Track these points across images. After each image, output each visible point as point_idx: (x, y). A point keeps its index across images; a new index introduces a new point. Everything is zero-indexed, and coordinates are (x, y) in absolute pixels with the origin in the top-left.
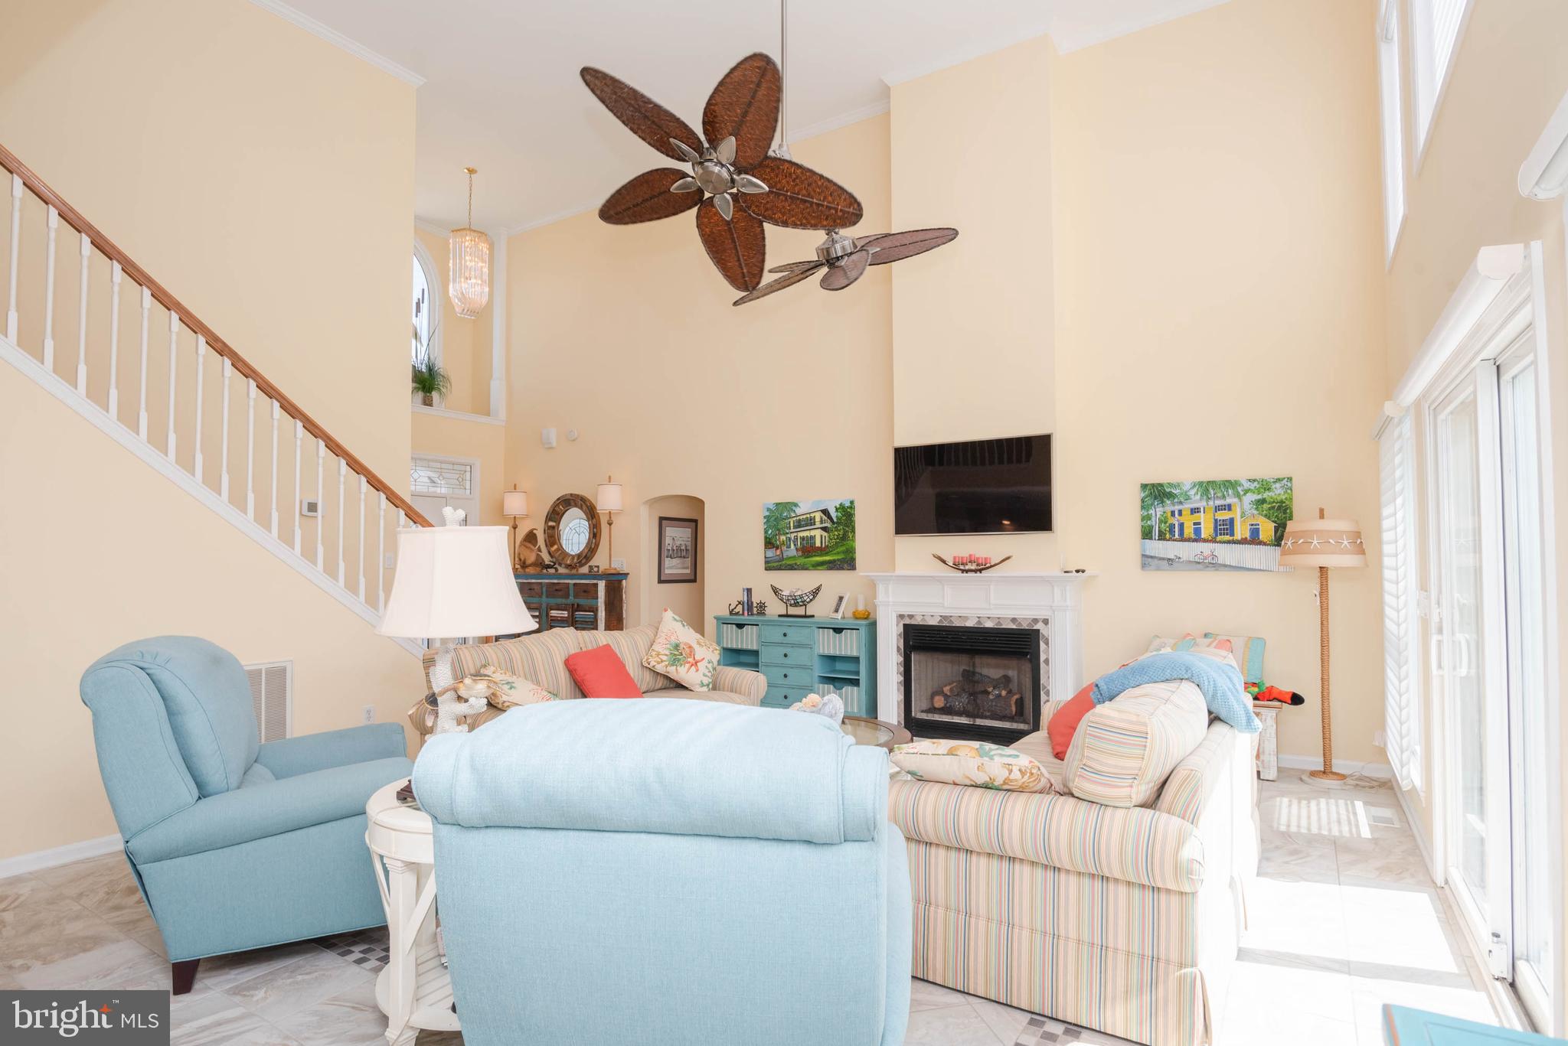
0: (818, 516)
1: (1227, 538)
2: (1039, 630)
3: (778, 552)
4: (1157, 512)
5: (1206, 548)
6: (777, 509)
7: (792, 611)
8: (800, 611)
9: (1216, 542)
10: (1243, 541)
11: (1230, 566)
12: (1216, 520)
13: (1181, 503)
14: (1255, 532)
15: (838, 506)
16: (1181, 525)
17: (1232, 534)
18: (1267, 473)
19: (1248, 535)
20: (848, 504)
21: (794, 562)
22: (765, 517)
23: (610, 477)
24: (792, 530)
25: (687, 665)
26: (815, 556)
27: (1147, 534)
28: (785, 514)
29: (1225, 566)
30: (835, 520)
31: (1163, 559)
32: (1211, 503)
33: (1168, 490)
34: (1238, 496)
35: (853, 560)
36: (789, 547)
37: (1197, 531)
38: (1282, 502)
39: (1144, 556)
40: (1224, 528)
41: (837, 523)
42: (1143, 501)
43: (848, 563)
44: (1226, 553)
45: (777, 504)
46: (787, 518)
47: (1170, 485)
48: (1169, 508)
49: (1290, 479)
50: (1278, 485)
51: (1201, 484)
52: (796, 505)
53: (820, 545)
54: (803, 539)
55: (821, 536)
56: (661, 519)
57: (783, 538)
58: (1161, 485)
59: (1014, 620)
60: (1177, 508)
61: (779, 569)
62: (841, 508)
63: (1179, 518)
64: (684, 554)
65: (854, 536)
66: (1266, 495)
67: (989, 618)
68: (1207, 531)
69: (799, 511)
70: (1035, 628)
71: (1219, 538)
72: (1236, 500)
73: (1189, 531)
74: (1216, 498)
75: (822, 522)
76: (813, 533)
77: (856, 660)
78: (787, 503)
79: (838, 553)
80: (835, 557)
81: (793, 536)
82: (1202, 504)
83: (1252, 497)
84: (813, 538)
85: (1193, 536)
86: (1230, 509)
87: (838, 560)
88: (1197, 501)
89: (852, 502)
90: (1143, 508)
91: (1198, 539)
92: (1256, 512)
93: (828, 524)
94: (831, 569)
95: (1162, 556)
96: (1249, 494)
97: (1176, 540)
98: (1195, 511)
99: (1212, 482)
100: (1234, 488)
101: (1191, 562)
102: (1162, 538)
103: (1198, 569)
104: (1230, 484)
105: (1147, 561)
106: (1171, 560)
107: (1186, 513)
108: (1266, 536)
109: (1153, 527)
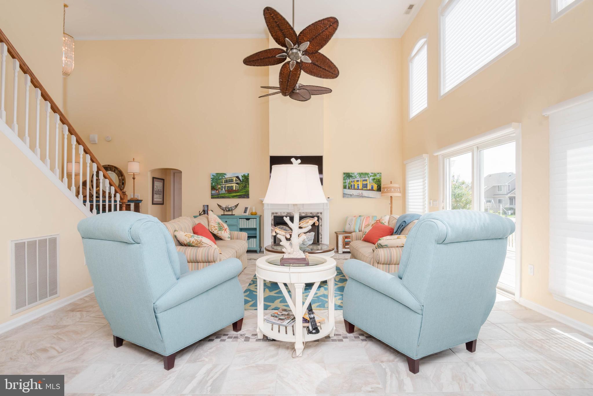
0: (234, 179)
1: (366, 189)
3: (217, 192)
4: (348, 181)
5: (360, 191)
6: (217, 176)
7: (226, 213)
8: (230, 213)
9: (363, 190)
10: (369, 190)
11: (366, 197)
12: (363, 184)
13: (354, 179)
14: (372, 187)
15: (243, 175)
16: (354, 185)
17: (367, 188)
18: (376, 171)
19: (371, 188)
20: (247, 175)
21: (224, 195)
22: (211, 178)
23: (134, 159)
24: (223, 184)
25: (224, 230)
26: (233, 193)
27: (345, 187)
28: (220, 178)
29: (365, 197)
30: (242, 180)
31: (349, 195)
32: (362, 179)
33: (351, 175)
34: (368, 177)
35: (248, 195)
36: (222, 190)
37: (358, 187)
38: (379, 179)
39: (344, 194)
40: (365, 186)
41: (242, 181)
42: (344, 178)
43: (246, 195)
44: (365, 193)
45: (217, 174)
46: (221, 179)
47: (352, 173)
48: (351, 180)
49: (381, 173)
50: (378, 175)
51: (359, 173)
52: (225, 174)
53: (235, 189)
54: (228, 187)
55: (236, 186)
56: (153, 178)
57: (219, 186)
58: (349, 173)
59: (311, 213)
60: (353, 180)
61: (218, 198)
62: (244, 176)
63: (354, 183)
64: (160, 193)
65: (249, 186)
66: (375, 177)
67: (303, 213)
68: (360, 187)
69: (226, 176)
70: (318, 215)
71: (364, 189)
72: (368, 178)
73: (356, 187)
75: (236, 181)
76: (232, 185)
77: (255, 229)
78: (221, 173)
79: (243, 192)
80: (242, 194)
81: (224, 186)
82: (359, 179)
83: (372, 178)
84: (232, 187)
85: (357, 188)
86: (366, 181)
87: (243, 195)
88: (358, 178)
89: (248, 174)
90: (344, 180)
91: (358, 189)
92: (373, 182)
93: (239, 182)
94: (240, 198)
95: (349, 194)
96: (371, 177)
97: (352, 189)
98: (358, 181)
99: (362, 173)
100: (368, 175)
101: (356, 195)
102: (349, 188)
103: (359, 198)
104: (367, 174)
105: (344, 195)
106: (351, 195)
107: (355, 181)
108: (375, 188)
109: (346, 185)
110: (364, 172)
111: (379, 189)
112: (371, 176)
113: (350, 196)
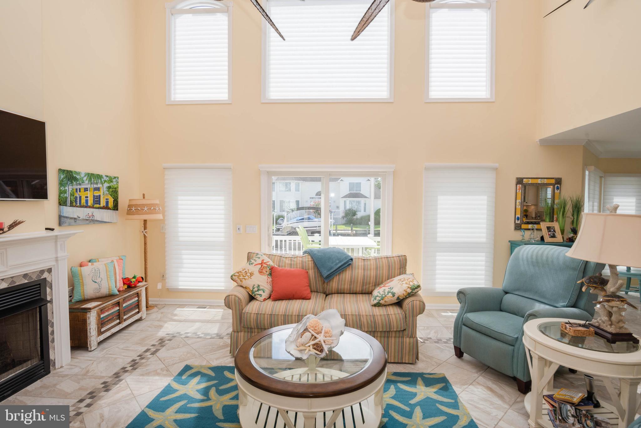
1: (98, 206)
2: (46, 278)
4: (69, 188)
5: (89, 211)
9: (94, 208)
10: (103, 208)
11: (99, 221)
12: (94, 196)
13: (80, 184)
14: (107, 203)
16: (80, 197)
17: (100, 204)
19: (105, 205)
27: (63, 202)
29: (97, 221)
31: (71, 218)
32: (92, 186)
33: (75, 175)
34: (102, 184)
37: (87, 201)
38: (116, 189)
39: (60, 216)
40: (97, 200)
44: (99, 214)
47: (75, 172)
48: (75, 187)
49: (118, 177)
50: (114, 180)
51: (88, 174)
58: (71, 172)
60: (78, 187)
63: (79, 193)
66: (111, 184)
68: (90, 203)
70: (42, 277)
71: (95, 206)
73: (83, 201)
74: (94, 183)
82: (88, 186)
83: (106, 185)
85: (85, 204)
86: (99, 190)
88: (86, 185)
90: (61, 185)
91: (87, 207)
92: (108, 193)
95: (71, 216)
96: (106, 183)
97: (77, 207)
98: (86, 190)
99: (92, 174)
100: (101, 179)
101: (84, 219)
102: (71, 205)
103: (88, 224)
104: (99, 177)
105: (61, 220)
106: (75, 219)
107: (82, 190)
108: (111, 205)
109: (66, 198)
110: (96, 172)
111: (116, 207)
112: (105, 181)
113: (73, 221)
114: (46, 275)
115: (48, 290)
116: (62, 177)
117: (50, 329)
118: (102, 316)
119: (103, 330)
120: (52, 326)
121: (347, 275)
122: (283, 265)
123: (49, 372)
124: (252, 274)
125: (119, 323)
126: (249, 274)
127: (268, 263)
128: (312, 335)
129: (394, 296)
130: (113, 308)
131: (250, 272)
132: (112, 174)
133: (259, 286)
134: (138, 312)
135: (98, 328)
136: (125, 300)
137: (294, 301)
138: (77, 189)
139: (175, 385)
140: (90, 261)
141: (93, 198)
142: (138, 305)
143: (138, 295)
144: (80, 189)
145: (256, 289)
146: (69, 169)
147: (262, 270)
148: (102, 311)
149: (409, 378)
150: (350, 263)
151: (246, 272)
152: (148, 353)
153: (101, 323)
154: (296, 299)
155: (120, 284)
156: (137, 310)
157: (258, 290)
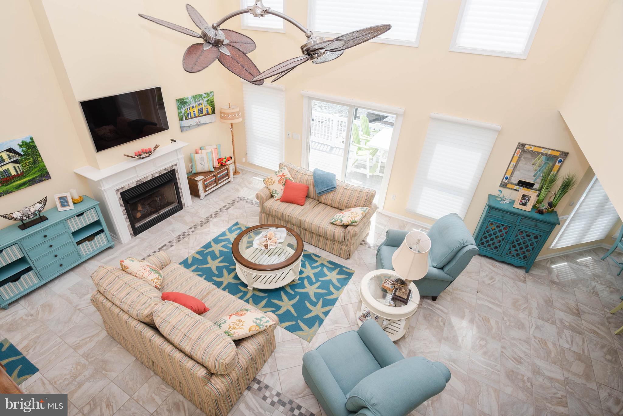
0: (5, 155)
1: (202, 114)
2: (174, 169)
4: (183, 110)
5: (196, 119)
9: (199, 117)
10: (206, 115)
12: (198, 109)
13: (189, 105)
14: (208, 111)
15: (21, 144)
16: (190, 113)
17: (203, 113)
19: (206, 112)
20: (29, 140)
26: (14, 182)
27: (181, 119)
29: (202, 124)
30: (22, 153)
31: (187, 127)
32: (197, 103)
33: (185, 101)
34: (203, 100)
35: (47, 173)
37: (195, 114)
38: (212, 100)
39: (181, 127)
40: (201, 111)
43: (44, 175)
44: (203, 120)
47: (185, 98)
48: (186, 108)
49: (213, 92)
50: (211, 94)
51: (193, 96)
53: (15, 173)
55: (14, 167)
58: (183, 99)
60: (188, 107)
62: (24, 144)
63: (190, 110)
65: (42, 160)
66: (209, 98)
68: (197, 115)
71: (200, 115)
72: (202, 101)
73: (193, 115)
74: (198, 101)
75: (10, 158)
76: (5, 167)
77: (97, 223)
79: (34, 173)
80: (33, 177)
82: (194, 105)
83: (206, 99)
84: (7, 170)
86: (201, 105)
87: (36, 177)
89: (31, 138)
90: (178, 109)
91: (195, 117)
92: (207, 104)
93: (17, 158)
94: (33, 184)
95: (187, 125)
97: (189, 119)
98: (193, 107)
99: (196, 96)
100: (202, 97)
101: (194, 125)
102: (186, 119)
103: (196, 127)
104: (200, 96)
105: (182, 129)
106: (189, 126)
107: (191, 108)
108: (210, 111)
109: (182, 116)
110: (197, 93)
112: (204, 98)
113: (188, 127)
114: (174, 167)
115: (176, 174)
116: (178, 104)
117: (180, 191)
118: (205, 183)
119: (206, 190)
120: (181, 189)
121: (330, 196)
122: (297, 178)
123: (183, 209)
124: (274, 182)
125: (216, 185)
126: (272, 182)
127: (286, 176)
128: (267, 240)
129: (341, 222)
130: (212, 178)
131: (273, 180)
132: (208, 91)
133: (276, 191)
134: (228, 178)
135: (204, 189)
136: (219, 173)
137: (293, 204)
138: (187, 109)
139: (227, 233)
140: (201, 149)
141: (198, 111)
142: (227, 175)
143: (227, 169)
144: (189, 108)
145: (274, 192)
146: (181, 97)
147: (281, 180)
148: (205, 181)
149: (333, 267)
150: (333, 189)
151: (271, 180)
152: (225, 208)
153: (206, 187)
154: (295, 204)
155: (216, 164)
156: (227, 177)
157: (275, 193)
